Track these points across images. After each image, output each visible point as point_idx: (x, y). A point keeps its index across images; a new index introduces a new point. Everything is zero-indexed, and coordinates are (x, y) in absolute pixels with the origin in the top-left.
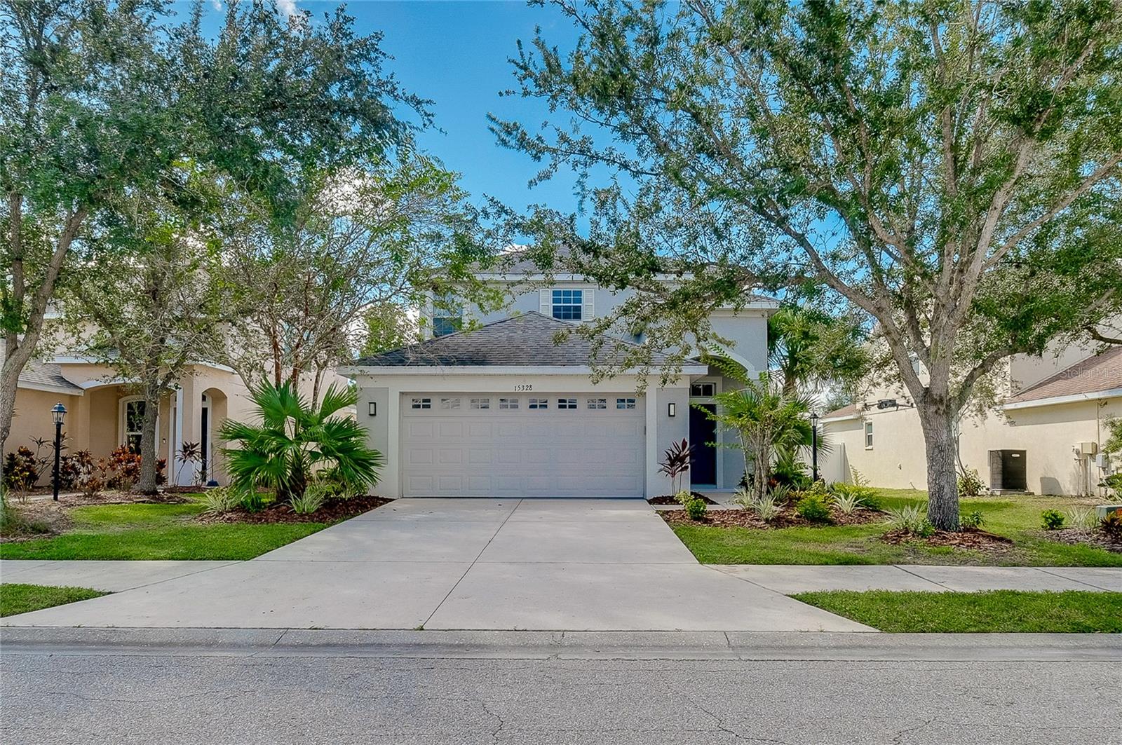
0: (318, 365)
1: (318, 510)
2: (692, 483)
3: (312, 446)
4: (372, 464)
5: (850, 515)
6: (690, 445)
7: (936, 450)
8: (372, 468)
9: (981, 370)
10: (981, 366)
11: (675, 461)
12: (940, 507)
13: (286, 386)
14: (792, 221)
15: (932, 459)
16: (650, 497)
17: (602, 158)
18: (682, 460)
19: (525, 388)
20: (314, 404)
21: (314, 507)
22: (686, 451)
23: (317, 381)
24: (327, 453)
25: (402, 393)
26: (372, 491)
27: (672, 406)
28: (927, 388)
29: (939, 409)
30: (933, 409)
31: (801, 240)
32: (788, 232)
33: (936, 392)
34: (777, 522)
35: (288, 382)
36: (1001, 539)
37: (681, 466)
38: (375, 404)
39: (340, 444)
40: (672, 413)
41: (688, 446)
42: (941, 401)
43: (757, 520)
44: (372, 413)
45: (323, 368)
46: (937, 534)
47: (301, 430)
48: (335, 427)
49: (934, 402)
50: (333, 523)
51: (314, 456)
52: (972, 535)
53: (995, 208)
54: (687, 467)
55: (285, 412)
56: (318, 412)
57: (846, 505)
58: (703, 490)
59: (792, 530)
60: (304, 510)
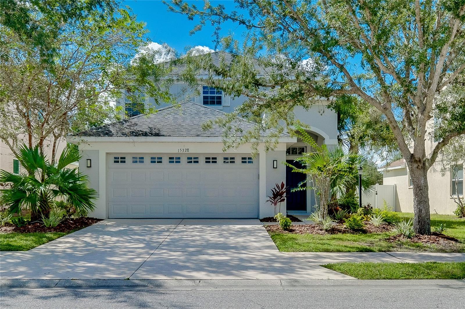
0: (55, 136)
1: (59, 225)
2: (287, 209)
3: (53, 187)
4: (90, 198)
5: (378, 228)
6: (286, 186)
7: (418, 189)
8: (91, 200)
9: (443, 144)
10: (443, 141)
11: (276, 195)
12: (420, 221)
13: (36, 149)
14: (337, 57)
15: (416, 194)
16: (261, 217)
17: (230, 18)
18: (281, 195)
19: (185, 150)
20: (53, 161)
21: (57, 224)
22: (284, 190)
23: (54, 146)
24: (62, 191)
25: (107, 153)
26: (90, 214)
27: (275, 162)
28: (412, 154)
29: (419, 166)
30: (416, 165)
31: (342, 68)
32: (334, 63)
33: (417, 156)
34: (333, 231)
35: (37, 147)
36: (452, 239)
37: (280, 198)
38: (90, 160)
39: (71, 185)
40: (275, 166)
41: (285, 187)
42: (420, 161)
43: (321, 230)
44: (89, 165)
45: (57, 138)
46: (416, 237)
47: (46, 177)
48: (67, 175)
49: (416, 161)
50: (69, 233)
51: (55, 193)
52: (435, 237)
53: (442, 56)
54: (284, 200)
55: (36, 166)
56: (56, 166)
57: (376, 221)
58: (295, 214)
59: (340, 235)
60: (50, 225)
